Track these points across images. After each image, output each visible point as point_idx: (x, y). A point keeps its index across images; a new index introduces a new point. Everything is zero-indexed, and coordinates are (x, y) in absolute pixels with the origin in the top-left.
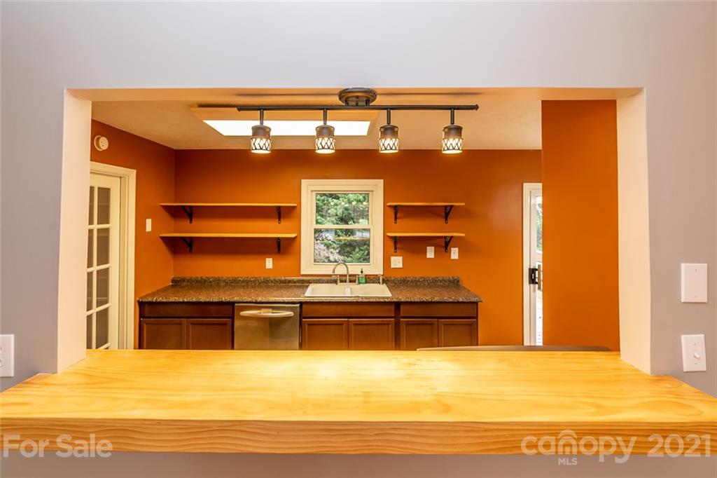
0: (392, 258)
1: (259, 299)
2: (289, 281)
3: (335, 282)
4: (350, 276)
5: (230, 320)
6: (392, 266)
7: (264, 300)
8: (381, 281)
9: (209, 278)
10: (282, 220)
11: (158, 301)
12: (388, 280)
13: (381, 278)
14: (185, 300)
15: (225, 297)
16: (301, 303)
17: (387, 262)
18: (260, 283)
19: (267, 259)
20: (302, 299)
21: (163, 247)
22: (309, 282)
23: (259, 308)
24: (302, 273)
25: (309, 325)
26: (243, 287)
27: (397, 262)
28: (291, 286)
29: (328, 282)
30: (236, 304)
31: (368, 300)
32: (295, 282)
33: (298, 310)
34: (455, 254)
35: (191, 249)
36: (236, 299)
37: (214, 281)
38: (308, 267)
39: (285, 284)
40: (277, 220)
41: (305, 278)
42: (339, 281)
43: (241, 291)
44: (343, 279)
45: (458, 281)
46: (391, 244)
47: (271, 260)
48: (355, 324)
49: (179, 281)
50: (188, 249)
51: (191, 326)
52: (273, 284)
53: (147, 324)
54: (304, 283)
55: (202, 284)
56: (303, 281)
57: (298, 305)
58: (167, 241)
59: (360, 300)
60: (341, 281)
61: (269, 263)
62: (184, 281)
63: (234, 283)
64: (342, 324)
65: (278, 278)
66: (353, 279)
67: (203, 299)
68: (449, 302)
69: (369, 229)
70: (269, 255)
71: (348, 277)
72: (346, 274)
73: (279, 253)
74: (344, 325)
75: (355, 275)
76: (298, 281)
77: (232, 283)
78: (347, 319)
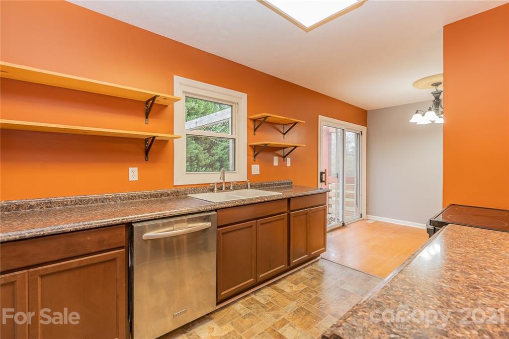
0: (253, 166)
1: (167, 212)
2: (162, 195)
3: (212, 190)
4: (226, 183)
5: (123, 250)
6: (253, 173)
7: (174, 213)
8: (249, 186)
10: (149, 119)
12: (254, 185)
16: (215, 210)
17: (249, 169)
19: (131, 169)
22: (185, 194)
24: (175, 185)
25: (223, 234)
27: (256, 169)
28: (166, 200)
32: (168, 195)
33: (216, 218)
34: (289, 162)
36: (132, 217)
38: (182, 177)
39: (158, 198)
40: (144, 119)
41: (179, 190)
42: (216, 189)
44: (219, 187)
45: (292, 183)
46: (252, 152)
47: (136, 169)
48: (261, 224)
51: (39, 279)
52: (142, 200)
54: (180, 194)
56: (177, 193)
57: (215, 213)
60: (218, 189)
61: (133, 174)
65: (147, 192)
66: (228, 186)
68: (316, 194)
69: (235, 139)
70: (133, 163)
71: (224, 185)
72: (222, 183)
73: (147, 160)
74: (253, 227)
75: (230, 182)
76: (172, 194)
77: (77, 204)
78: (255, 221)
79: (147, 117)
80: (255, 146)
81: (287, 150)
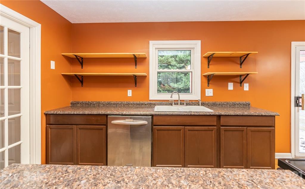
0: (207, 90)
1: (124, 113)
2: (142, 104)
4: (180, 100)
5: (105, 126)
6: (206, 95)
7: (127, 113)
8: (200, 104)
9: (93, 102)
10: (137, 66)
11: (57, 113)
12: (204, 103)
13: (200, 102)
14: (75, 113)
15: (102, 112)
16: (152, 116)
17: (203, 92)
18: (124, 105)
19: (129, 91)
20: (152, 113)
21: (64, 81)
22: (155, 105)
23: (124, 119)
24: (150, 99)
25: (157, 130)
26: (114, 107)
27: (209, 92)
28: (143, 107)
29: (166, 105)
30: (108, 116)
31: (198, 114)
32: (146, 105)
33: (151, 120)
34: (246, 87)
35: (82, 84)
36: (109, 112)
37: (96, 104)
38: (154, 95)
39: (140, 105)
40: (135, 66)
41: (152, 102)
42: (173, 104)
43: (113, 109)
44: (176, 103)
45: (249, 104)
46: (205, 81)
47: (131, 91)
48: (189, 130)
49: (75, 104)
50: (81, 84)
51: (79, 130)
52: (132, 106)
53: (50, 128)
54: (152, 105)
55: (88, 105)
56: (151, 104)
57: (151, 117)
58: (67, 77)
59: (193, 114)
60: (175, 104)
61: (130, 93)
62: (78, 104)
63: (109, 105)
64: (180, 130)
65: (135, 102)
66: (182, 103)
67: (87, 112)
68: (255, 116)
69: (192, 72)
70: (129, 88)
71: (179, 101)
72: (178, 100)
73: (136, 86)
74: (182, 131)
75: (184, 100)
76: (148, 104)
77: (107, 105)
78: (184, 127)
79: (136, 65)
80: (208, 76)
81: (243, 78)
